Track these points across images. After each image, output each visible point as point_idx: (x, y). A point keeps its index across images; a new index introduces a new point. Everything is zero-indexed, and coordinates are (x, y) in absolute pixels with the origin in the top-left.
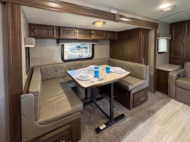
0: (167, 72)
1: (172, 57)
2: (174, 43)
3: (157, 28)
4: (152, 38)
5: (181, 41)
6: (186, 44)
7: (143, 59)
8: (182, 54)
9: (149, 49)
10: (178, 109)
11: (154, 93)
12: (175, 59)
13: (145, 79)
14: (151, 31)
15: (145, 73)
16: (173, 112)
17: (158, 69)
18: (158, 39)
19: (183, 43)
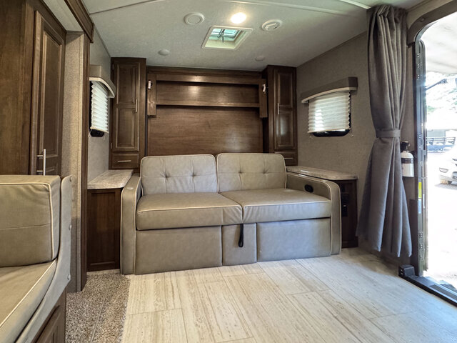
0: (115, 194)
1: (115, 150)
2: (119, 111)
3: (91, 42)
4: (77, 67)
5: (130, 106)
6: (138, 114)
7: (45, 150)
8: (133, 140)
9: (64, 114)
10: (154, 308)
11: (81, 290)
12: (120, 155)
13: (54, 255)
14: (72, 40)
15: (55, 223)
16: (151, 336)
17: (93, 188)
18: (91, 84)
19: (134, 112)
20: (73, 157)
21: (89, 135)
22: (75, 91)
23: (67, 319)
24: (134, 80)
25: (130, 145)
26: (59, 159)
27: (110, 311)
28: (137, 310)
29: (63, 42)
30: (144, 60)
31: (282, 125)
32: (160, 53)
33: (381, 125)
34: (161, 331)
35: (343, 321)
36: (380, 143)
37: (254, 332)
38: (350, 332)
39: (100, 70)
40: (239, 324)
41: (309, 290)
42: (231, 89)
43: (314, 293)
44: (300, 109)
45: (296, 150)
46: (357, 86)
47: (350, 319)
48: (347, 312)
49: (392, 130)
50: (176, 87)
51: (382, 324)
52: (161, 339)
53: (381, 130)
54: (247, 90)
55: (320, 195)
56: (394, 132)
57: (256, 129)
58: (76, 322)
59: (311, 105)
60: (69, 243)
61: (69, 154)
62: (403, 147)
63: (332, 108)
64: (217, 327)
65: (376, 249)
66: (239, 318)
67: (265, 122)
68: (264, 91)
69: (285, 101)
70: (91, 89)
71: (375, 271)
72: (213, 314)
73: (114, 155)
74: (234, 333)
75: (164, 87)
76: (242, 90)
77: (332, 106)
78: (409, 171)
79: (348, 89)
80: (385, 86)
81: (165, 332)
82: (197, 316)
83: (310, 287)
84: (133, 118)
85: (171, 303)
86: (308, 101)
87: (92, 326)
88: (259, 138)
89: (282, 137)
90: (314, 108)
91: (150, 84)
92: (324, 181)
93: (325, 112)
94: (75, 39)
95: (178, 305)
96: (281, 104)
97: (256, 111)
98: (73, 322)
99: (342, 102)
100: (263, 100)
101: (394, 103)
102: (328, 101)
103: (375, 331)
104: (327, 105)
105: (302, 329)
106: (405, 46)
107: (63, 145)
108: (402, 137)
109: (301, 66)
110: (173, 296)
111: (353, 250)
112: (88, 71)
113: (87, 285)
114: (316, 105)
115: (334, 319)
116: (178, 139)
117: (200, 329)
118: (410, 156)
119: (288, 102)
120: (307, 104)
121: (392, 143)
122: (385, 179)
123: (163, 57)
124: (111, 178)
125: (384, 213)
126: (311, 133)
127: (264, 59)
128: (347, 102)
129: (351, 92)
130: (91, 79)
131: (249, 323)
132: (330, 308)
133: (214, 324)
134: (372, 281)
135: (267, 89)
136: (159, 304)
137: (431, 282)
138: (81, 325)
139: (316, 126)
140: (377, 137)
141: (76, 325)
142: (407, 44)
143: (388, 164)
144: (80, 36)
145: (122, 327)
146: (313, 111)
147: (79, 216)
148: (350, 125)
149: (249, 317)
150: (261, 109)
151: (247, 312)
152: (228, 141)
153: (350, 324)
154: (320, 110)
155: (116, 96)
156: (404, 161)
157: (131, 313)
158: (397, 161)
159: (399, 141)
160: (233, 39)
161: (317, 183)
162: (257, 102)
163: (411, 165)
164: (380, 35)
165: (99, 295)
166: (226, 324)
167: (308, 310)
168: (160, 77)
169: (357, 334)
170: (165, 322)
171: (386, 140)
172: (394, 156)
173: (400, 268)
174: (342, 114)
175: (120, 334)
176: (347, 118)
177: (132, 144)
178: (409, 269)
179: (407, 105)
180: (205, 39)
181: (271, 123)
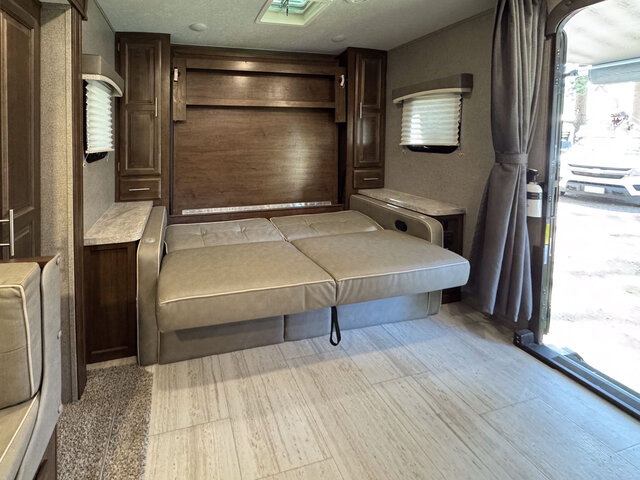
1: (125, 174)
2: (129, 115)
3: (84, 18)
4: (62, 63)
5: (147, 107)
6: (160, 120)
7: (12, 211)
8: (151, 159)
9: (42, 138)
10: (190, 420)
11: (79, 398)
12: (133, 180)
13: (34, 389)
14: (52, 19)
15: (33, 342)
16: (187, 469)
17: (93, 243)
18: (85, 83)
19: (153, 116)
20: (59, 205)
21: (85, 162)
22: (59, 102)
23: (59, 452)
24: (152, 66)
25: (148, 166)
26: (37, 214)
27: (124, 431)
28: (165, 427)
29: (36, 23)
30: (168, 36)
31: (365, 134)
32: (192, 27)
33: (503, 147)
34: (201, 459)
35: (448, 421)
36: (500, 170)
37: (332, 447)
38: (459, 437)
39: (99, 62)
40: (312, 438)
41: (402, 375)
42: (295, 80)
43: (409, 378)
44: (390, 111)
45: (382, 167)
46: (471, 87)
47: (458, 416)
48: (452, 405)
49: (517, 153)
50: (216, 78)
51: (497, 421)
52: (202, 473)
53: (503, 152)
54: (318, 82)
55: (416, 236)
56: (520, 156)
57: (329, 138)
58: (73, 456)
59: (405, 107)
60: (58, 360)
61: (52, 202)
62: (531, 177)
63: (435, 113)
64: (281, 446)
65: (487, 311)
66: (312, 428)
67: (342, 129)
68: (342, 84)
69: (370, 98)
70: (85, 91)
71: (483, 337)
72: (275, 425)
73: (123, 180)
74: (305, 453)
75: (197, 78)
76: (311, 82)
77: (436, 111)
78: (535, 209)
79: (460, 90)
80: (513, 93)
81: (208, 460)
82: (252, 429)
83: (402, 369)
84: (151, 125)
85: (214, 410)
86: (403, 101)
87: (98, 460)
88: (333, 150)
89: (365, 148)
90: (410, 111)
91: (176, 74)
92: (422, 217)
93: (427, 119)
94: (56, 16)
95: (224, 413)
96: (365, 102)
97: (330, 113)
98: (67, 457)
99: (451, 107)
100: (340, 98)
101: (523, 117)
102: (429, 103)
103: (490, 433)
104: (430, 109)
105: (396, 438)
106: (543, 37)
107: (43, 187)
108: (529, 164)
109: (395, 50)
110: (217, 399)
111: (454, 306)
112: (80, 64)
113: (88, 388)
114: (414, 108)
115: (436, 417)
116: (219, 153)
117: (257, 450)
118: (539, 190)
119: (374, 101)
120: (401, 104)
121: (516, 172)
122: (504, 219)
123: (197, 33)
124: (119, 220)
125: (500, 265)
126: (404, 147)
127: (345, 39)
128: (456, 107)
129: (463, 95)
130: (85, 77)
131: (326, 434)
132: (430, 401)
133: (277, 441)
134: (481, 354)
135: (346, 82)
136: (198, 412)
137: (554, 352)
138: (82, 461)
139: (412, 136)
140: (497, 161)
141: (73, 460)
142: (545, 35)
143: (510, 200)
144: (64, 11)
145: (144, 458)
146: (410, 116)
147: (72, 292)
148: (459, 139)
149: (325, 425)
150: (337, 111)
151: (322, 417)
152: (291, 155)
153: (458, 424)
154: (418, 116)
155: (124, 94)
156: (530, 196)
157: (156, 433)
158: (522, 196)
159: (525, 170)
160: (302, 11)
161: (412, 220)
162: (332, 99)
163: (539, 202)
164: (512, 21)
165: (107, 405)
166: (294, 439)
167: (403, 406)
168: (191, 64)
169: (467, 441)
170: (207, 443)
171: (508, 166)
172: (518, 188)
173: (516, 335)
174: (450, 123)
175: (140, 472)
176: (455, 129)
177: (151, 164)
178: (527, 335)
179: (539, 120)
180: (261, 11)
181: (350, 129)
